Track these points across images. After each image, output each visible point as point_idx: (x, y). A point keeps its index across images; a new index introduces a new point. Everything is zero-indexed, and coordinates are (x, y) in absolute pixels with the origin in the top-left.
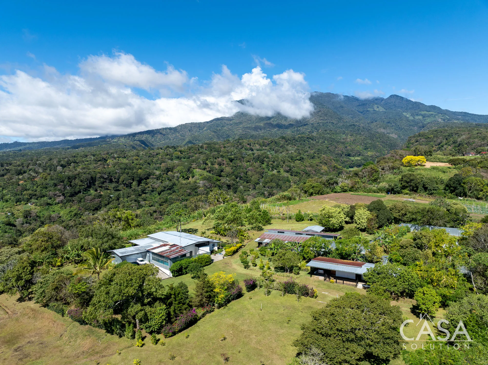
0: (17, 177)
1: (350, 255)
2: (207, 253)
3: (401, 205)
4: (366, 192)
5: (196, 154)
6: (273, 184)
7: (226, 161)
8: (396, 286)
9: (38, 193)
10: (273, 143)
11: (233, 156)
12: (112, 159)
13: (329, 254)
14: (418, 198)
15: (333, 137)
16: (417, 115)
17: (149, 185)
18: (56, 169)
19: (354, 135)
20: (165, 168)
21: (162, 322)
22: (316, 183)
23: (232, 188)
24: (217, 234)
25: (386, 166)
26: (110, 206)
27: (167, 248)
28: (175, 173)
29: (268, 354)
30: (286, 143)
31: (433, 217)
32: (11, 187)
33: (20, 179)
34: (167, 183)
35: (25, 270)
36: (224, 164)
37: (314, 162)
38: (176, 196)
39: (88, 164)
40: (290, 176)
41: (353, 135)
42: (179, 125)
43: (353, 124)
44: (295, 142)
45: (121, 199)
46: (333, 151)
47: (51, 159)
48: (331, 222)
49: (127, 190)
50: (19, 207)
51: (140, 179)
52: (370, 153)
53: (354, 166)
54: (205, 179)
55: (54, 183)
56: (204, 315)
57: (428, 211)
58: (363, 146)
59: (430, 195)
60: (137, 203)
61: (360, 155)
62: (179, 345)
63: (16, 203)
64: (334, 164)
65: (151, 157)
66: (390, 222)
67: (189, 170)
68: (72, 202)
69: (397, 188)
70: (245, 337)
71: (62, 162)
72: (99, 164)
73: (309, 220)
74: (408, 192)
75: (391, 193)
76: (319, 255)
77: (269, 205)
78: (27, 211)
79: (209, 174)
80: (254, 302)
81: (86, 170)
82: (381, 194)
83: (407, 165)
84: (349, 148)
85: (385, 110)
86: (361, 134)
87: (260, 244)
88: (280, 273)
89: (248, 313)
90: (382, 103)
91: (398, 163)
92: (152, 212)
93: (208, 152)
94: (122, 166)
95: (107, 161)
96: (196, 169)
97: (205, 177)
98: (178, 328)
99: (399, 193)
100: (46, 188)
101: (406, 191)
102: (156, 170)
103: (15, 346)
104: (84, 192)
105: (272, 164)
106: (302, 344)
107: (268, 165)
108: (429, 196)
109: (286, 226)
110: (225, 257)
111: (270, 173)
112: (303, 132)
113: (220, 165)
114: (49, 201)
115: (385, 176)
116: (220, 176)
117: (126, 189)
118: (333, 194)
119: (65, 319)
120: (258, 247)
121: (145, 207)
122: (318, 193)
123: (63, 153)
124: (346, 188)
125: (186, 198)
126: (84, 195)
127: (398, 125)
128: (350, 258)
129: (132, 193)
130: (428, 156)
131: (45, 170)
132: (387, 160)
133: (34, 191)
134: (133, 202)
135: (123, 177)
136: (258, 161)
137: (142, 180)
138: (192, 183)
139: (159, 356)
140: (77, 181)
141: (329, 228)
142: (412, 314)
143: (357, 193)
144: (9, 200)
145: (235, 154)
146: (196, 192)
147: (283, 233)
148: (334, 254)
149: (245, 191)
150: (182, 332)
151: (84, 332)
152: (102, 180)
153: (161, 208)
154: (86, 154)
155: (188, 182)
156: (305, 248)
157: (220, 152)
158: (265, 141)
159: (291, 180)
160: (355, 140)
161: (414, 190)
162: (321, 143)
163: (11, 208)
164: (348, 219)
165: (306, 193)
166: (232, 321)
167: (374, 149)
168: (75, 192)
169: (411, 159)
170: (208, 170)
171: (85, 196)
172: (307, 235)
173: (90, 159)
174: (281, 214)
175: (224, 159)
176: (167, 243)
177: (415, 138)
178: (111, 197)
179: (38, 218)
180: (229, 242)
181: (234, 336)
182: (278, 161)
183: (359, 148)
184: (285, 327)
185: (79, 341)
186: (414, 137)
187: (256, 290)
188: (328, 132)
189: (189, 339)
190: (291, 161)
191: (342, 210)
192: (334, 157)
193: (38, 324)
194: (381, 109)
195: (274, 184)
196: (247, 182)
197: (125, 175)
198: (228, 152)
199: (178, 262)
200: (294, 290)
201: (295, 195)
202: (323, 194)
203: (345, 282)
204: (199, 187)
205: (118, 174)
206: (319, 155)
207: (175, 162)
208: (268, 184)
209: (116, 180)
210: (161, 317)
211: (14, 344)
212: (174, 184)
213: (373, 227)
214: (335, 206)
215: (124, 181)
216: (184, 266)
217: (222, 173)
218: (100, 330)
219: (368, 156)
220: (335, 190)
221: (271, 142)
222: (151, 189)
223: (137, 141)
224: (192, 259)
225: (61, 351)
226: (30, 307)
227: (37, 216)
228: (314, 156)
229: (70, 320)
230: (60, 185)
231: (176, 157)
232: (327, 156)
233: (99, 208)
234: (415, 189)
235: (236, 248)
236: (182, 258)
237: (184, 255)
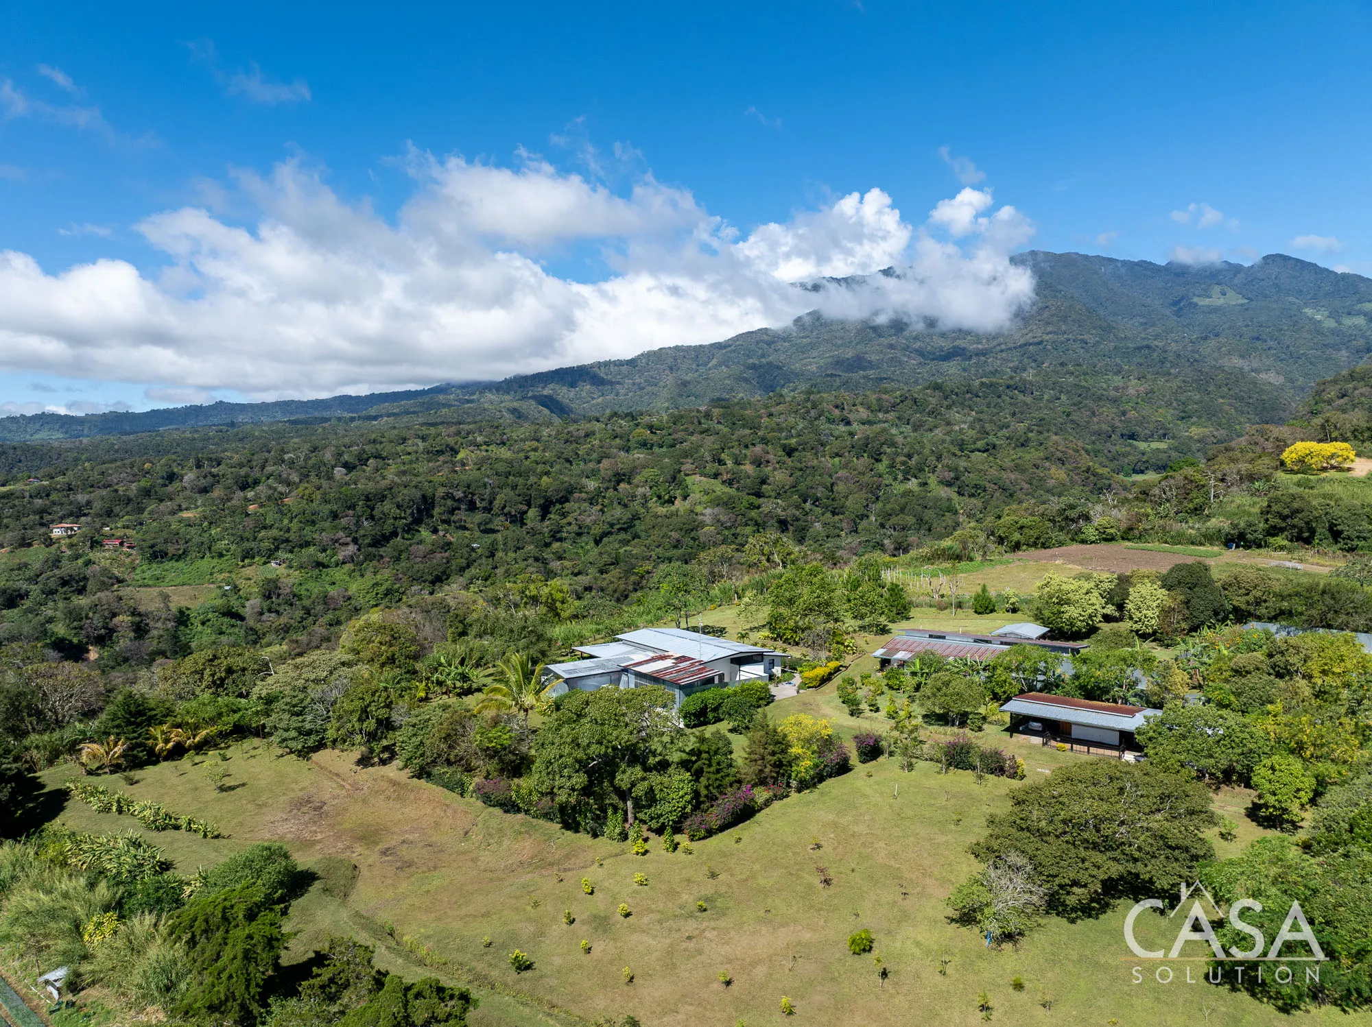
0: (242, 494)
1: (1106, 691)
2: (761, 678)
3: (1252, 575)
4: (1166, 542)
5: (692, 434)
6: (907, 518)
7: (775, 454)
8: (1211, 756)
9: (292, 536)
10: (909, 402)
11: (794, 441)
12: (472, 448)
13: (1057, 686)
14: (1311, 560)
15: (1083, 383)
16: (1349, 314)
17: (570, 519)
18: (332, 473)
19: (1149, 376)
20: (610, 472)
21: (685, 808)
22: (1030, 518)
23: (791, 528)
24: (775, 640)
25: (1231, 470)
26: (473, 571)
27: (668, 663)
28: (638, 486)
29: (914, 877)
30: (945, 403)
31: (1337, 607)
32: (229, 519)
33: (246, 499)
34: (618, 512)
35: (376, 699)
36: (768, 462)
37: (1028, 457)
38: (643, 547)
39: (411, 462)
40: (955, 496)
41: (1144, 377)
42: (642, 355)
43: (1145, 343)
44: (971, 399)
45: (500, 554)
46: (1084, 424)
47: (315, 449)
48: (1066, 616)
49: (514, 531)
50: (248, 571)
51: (546, 501)
52: (1195, 431)
53: (1147, 468)
54: (717, 502)
55: (332, 512)
56: (767, 803)
57: (1324, 592)
58: (1175, 409)
59: (1348, 551)
60: (541, 565)
61: (1165, 435)
62: (722, 854)
63: (243, 561)
64: (1086, 461)
65: (571, 442)
66: (1220, 617)
67: (674, 478)
68: (379, 561)
69: (1255, 531)
70: (864, 845)
71: (346, 457)
72: (440, 463)
73: (1008, 611)
74: (1286, 543)
75: (1237, 547)
76: (1031, 688)
77: (903, 573)
78: (269, 581)
79: (727, 490)
80: (877, 783)
81: (408, 478)
82: (1210, 548)
83: (1296, 468)
84: (1133, 414)
85: (1246, 301)
86: (1170, 374)
87: (885, 662)
88: (936, 727)
89: (866, 803)
90: (1236, 281)
91: (1267, 462)
92: (580, 589)
93: (724, 429)
94: (501, 467)
95: (457, 453)
96: (693, 477)
97: (719, 498)
98: (718, 822)
99: (1259, 546)
100: (313, 523)
101: (1280, 540)
102: (588, 477)
103: (381, 846)
104: (406, 536)
105: (904, 463)
106: (988, 849)
107: (892, 466)
108: (1344, 556)
109: (949, 623)
110: (801, 691)
111: (899, 488)
112: (996, 370)
113: (759, 466)
114: (321, 557)
115: (1225, 500)
116: (759, 495)
117: (512, 527)
118: (1075, 547)
119: (468, 803)
120: (881, 670)
121: (561, 575)
122: (1035, 545)
123: (341, 432)
124: (1112, 531)
125: (667, 555)
126: (408, 542)
127: (1288, 347)
128: (1108, 697)
129: (528, 538)
130: (1363, 441)
131: (305, 477)
132: (1237, 454)
133: (284, 529)
134: (531, 561)
135: (503, 495)
136: (865, 455)
137: (553, 503)
138: (681, 512)
139: (684, 871)
140: (388, 507)
141: (1060, 629)
142: (1249, 820)
143: (1141, 545)
144: (224, 552)
145: (799, 435)
146: (694, 539)
147: (943, 637)
148: (1068, 688)
149: (828, 537)
150: (726, 832)
151: (517, 827)
152: (449, 503)
153: (604, 579)
154: (404, 433)
155: (672, 512)
156: (999, 672)
157: (759, 428)
158: (884, 396)
159: (958, 508)
160: (1152, 391)
161: (1304, 537)
162: (1048, 401)
163: (230, 572)
164: (1110, 610)
165: (1002, 544)
166: (831, 817)
167: (1210, 419)
168: (383, 536)
169: (1308, 452)
170: (725, 477)
171: (411, 545)
172: (1002, 643)
173: (415, 448)
174: (936, 596)
175: (770, 448)
176: (666, 654)
177: (1339, 386)
178: (473, 550)
179: (296, 598)
180: (807, 658)
181: (839, 843)
182: (921, 453)
183: (1166, 415)
184: (951, 831)
185: (506, 843)
186: (1335, 382)
187: (881, 759)
188: (1071, 368)
189: (741, 845)
190: (959, 453)
191: (1097, 586)
192: (1087, 441)
193: (411, 811)
194: (1234, 299)
195: (911, 520)
196: (834, 513)
197: (508, 490)
198: (781, 430)
199: (698, 694)
200: (970, 760)
201: (971, 546)
202: (1049, 547)
203: (1092, 750)
204: (702, 525)
205: (488, 491)
206: (1041, 437)
207: (636, 456)
208: (894, 520)
209: (484, 504)
210: (682, 797)
211: (376, 843)
212: (636, 517)
213: (1175, 630)
214: (1078, 577)
215: (505, 506)
216: (711, 703)
217: (764, 486)
218: (549, 824)
219: (1191, 437)
220: (1082, 536)
221: (903, 398)
222: (574, 528)
223: (530, 398)
224: (729, 690)
225: (474, 860)
226: (388, 777)
227: (294, 596)
228: (1028, 440)
229: (480, 804)
230: (347, 516)
231: (638, 442)
232: (1066, 439)
233: (444, 577)
234: (1306, 535)
235: (827, 670)
236: (703, 687)
237: (710, 681)
